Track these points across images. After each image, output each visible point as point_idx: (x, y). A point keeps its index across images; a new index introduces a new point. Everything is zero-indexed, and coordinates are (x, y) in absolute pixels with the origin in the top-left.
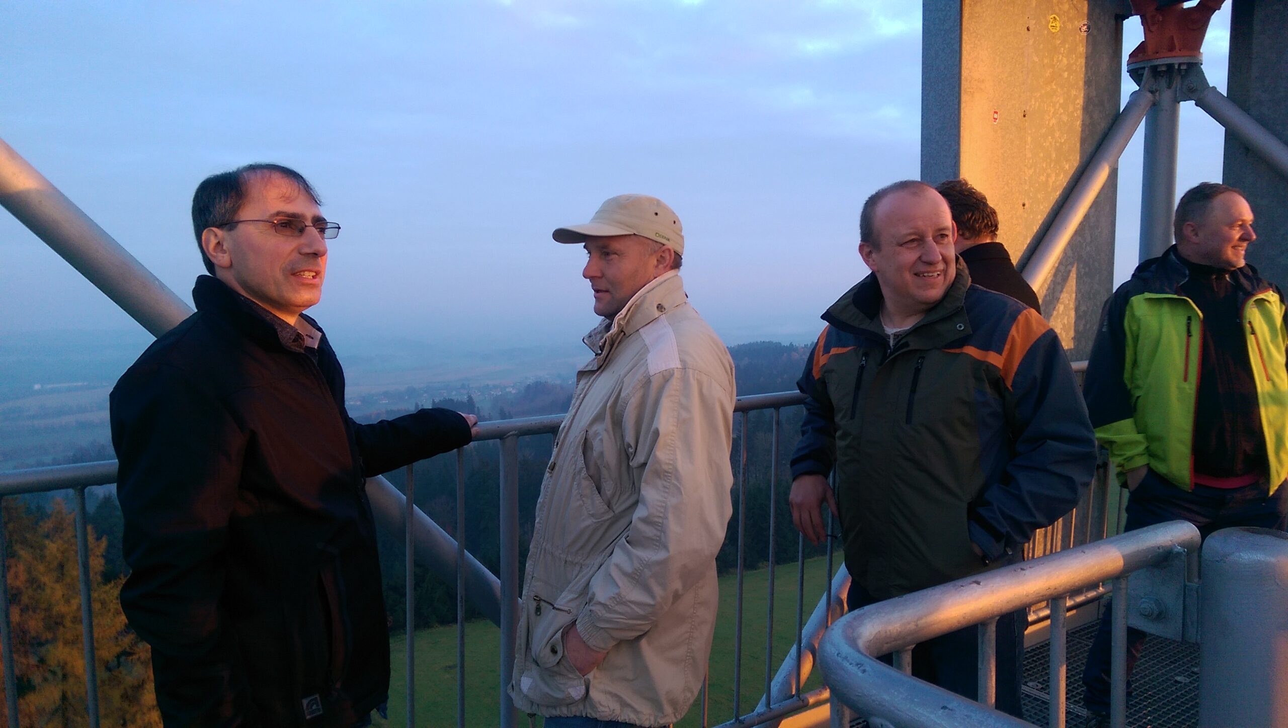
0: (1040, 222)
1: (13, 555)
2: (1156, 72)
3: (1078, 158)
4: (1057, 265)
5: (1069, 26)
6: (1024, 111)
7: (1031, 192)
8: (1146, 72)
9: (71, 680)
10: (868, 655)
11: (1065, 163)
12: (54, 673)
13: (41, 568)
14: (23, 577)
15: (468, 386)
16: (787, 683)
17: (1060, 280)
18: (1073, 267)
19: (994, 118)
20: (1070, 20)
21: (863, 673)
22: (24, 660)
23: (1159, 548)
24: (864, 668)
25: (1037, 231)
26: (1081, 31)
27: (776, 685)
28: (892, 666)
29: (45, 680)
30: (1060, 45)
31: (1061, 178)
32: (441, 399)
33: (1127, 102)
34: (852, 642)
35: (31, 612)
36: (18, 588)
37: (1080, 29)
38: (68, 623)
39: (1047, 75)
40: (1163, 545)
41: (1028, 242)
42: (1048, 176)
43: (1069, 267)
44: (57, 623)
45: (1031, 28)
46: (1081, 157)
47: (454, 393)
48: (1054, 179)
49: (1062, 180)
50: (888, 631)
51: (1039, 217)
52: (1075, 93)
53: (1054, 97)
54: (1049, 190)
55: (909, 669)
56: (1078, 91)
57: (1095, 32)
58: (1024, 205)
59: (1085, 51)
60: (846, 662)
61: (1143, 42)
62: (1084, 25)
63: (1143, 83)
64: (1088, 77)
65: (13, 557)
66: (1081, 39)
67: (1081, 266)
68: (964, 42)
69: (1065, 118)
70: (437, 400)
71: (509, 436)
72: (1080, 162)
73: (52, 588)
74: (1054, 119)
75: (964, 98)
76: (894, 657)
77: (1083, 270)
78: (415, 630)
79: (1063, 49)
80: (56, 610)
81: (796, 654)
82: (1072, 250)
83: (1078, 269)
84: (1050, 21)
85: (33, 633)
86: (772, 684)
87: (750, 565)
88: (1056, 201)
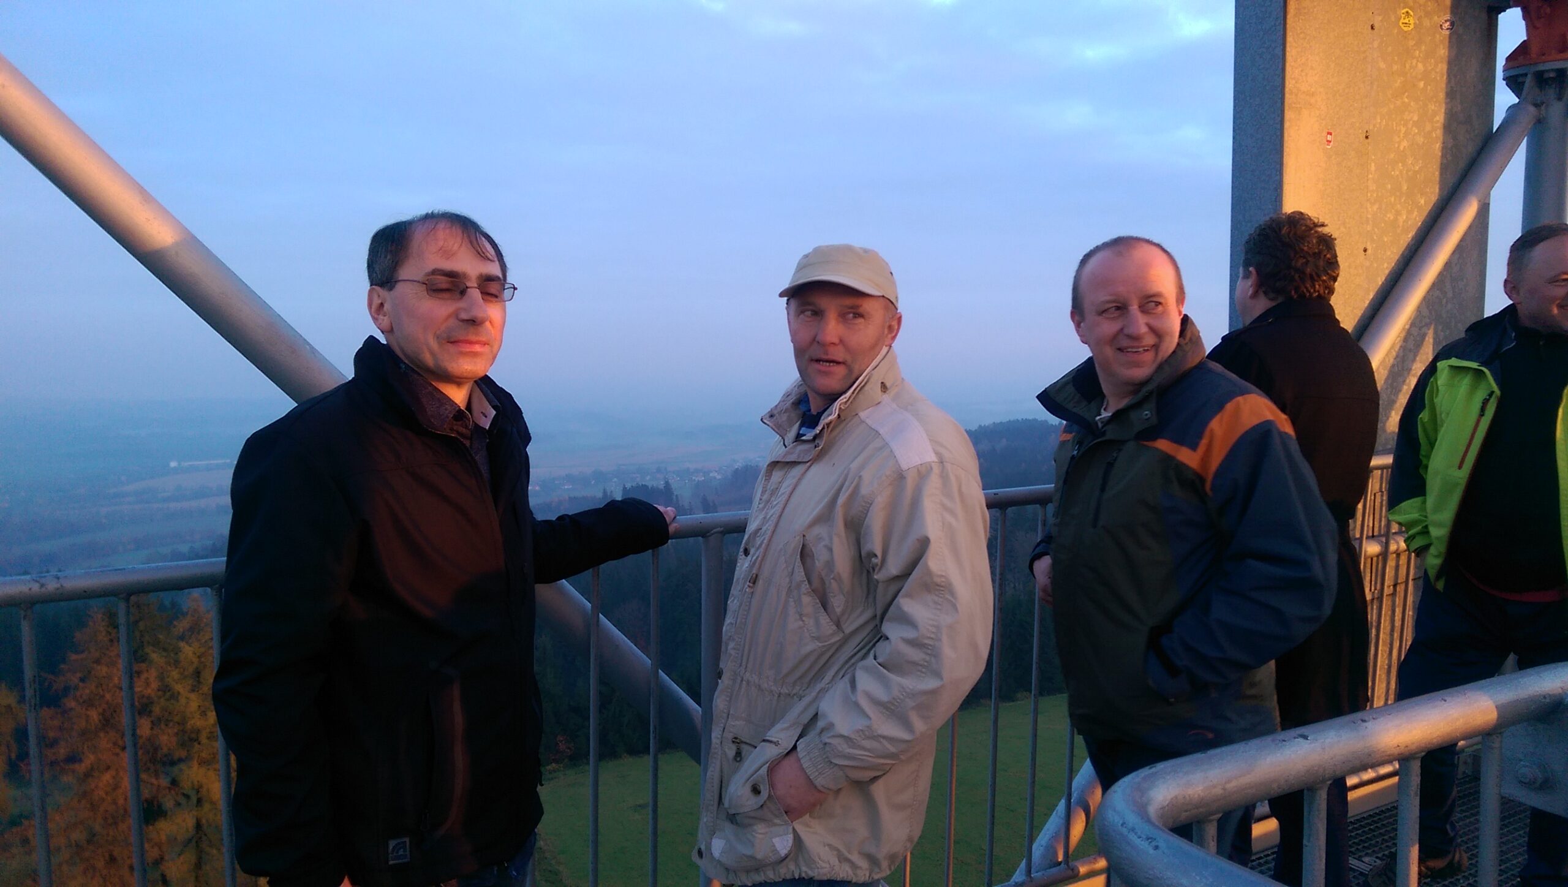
0: (1387, 272)
1: (144, 659)
2: (1541, 80)
3: (1437, 190)
4: (1407, 327)
5: (1426, 23)
6: (1367, 132)
7: (1375, 233)
8: (1529, 81)
9: (207, 807)
10: (1161, 826)
11: (1419, 197)
12: (187, 797)
13: (175, 674)
14: (155, 685)
15: (666, 469)
16: (1051, 850)
17: (1412, 346)
18: (1429, 329)
19: (1328, 141)
20: (1428, 14)
21: (1155, 850)
22: (154, 781)
23: (1545, 697)
24: (1156, 844)
25: (1383, 283)
26: (1442, 29)
27: (1038, 849)
28: (1192, 842)
29: (178, 804)
30: (1415, 48)
31: (1414, 215)
32: (634, 485)
33: (1502, 118)
34: (1141, 810)
35: (163, 726)
36: (149, 698)
37: (1441, 26)
38: (204, 741)
39: (1397, 84)
40: (1551, 693)
41: (1371, 297)
42: (1398, 213)
43: (1424, 330)
44: (191, 740)
45: (1376, 26)
46: (1440, 189)
47: (648, 478)
48: (1405, 217)
49: (1415, 219)
50: (1187, 796)
51: (1386, 265)
52: (1433, 107)
53: (1407, 113)
54: (1399, 231)
55: (1213, 845)
56: (1437, 105)
57: (1461, 31)
58: (1365, 250)
59: (1447, 54)
60: (1133, 834)
61: (1524, 41)
62: (1446, 21)
63: (1524, 93)
64: (1451, 87)
65: (143, 661)
66: (1442, 38)
67: (1440, 328)
68: (1288, 45)
69: (1420, 140)
70: (628, 486)
71: (713, 534)
72: (1439, 195)
73: (187, 698)
74: (1405, 140)
75: (1289, 115)
76: (1194, 828)
77: (1442, 333)
78: (600, 760)
79: (1418, 52)
80: (190, 724)
81: (1064, 812)
82: (1428, 307)
83: (1435, 332)
84: (1401, 17)
85: (165, 750)
86: (1034, 846)
87: (1006, 696)
88: (1408, 244)
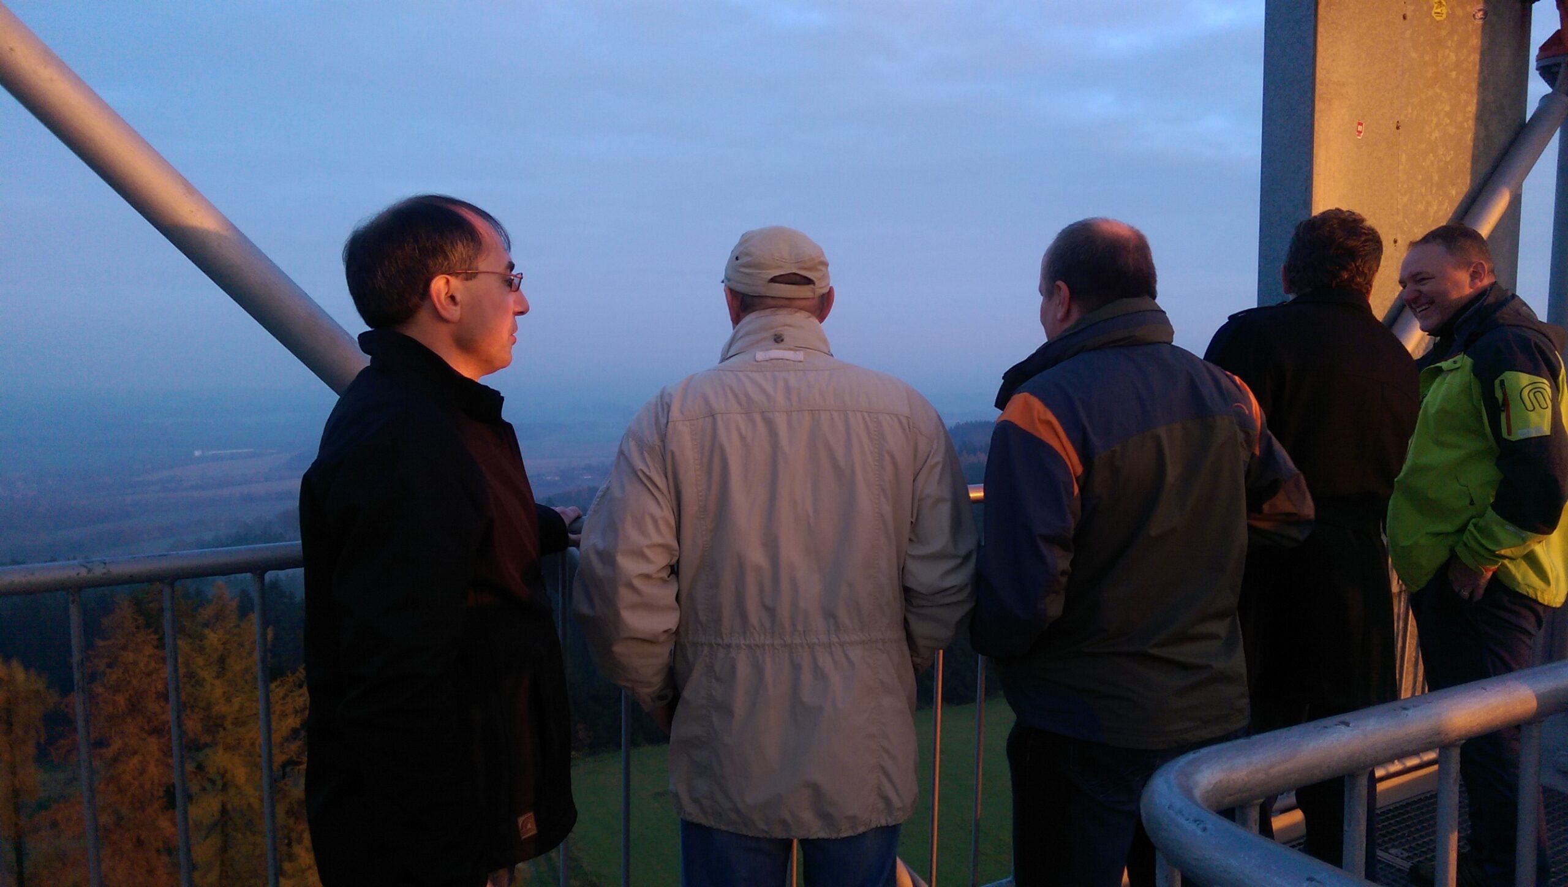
3: (1468, 181)
5: (1460, 12)
6: (1398, 122)
7: (1405, 224)
8: (1563, 71)
9: (232, 791)
10: (1208, 808)
11: (1450, 187)
12: (213, 782)
13: (200, 661)
19: (1358, 132)
20: (1461, 4)
21: (1203, 831)
24: (1205, 826)
26: (1475, 19)
28: (1235, 822)
30: (1447, 38)
31: (1447, 203)
33: (1536, 108)
34: (1188, 793)
35: (188, 711)
37: (1474, 15)
38: (229, 725)
39: (1429, 75)
42: (1429, 204)
44: (216, 725)
45: (1408, 16)
46: (1472, 180)
48: (1435, 207)
49: (1446, 209)
50: (1231, 781)
52: (1465, 98)
53: (1438, 103)
56: (1469, 95)
57: (1494, 20)
58: (1395, 242)
59: (1479, 44)
60: (1181, 817)
61: (1558, 31)
62: (1479, 11)
63: (1558, 84)
64: (1484, 77)
66: (1474, 28)
68: (1319, 35)
69: (1452, 130)
72: (1470, 186)
73: (212, 685)
74: (1437, 131)
75: (1319, 105)
76: (1237, 812)
79: (1450, 42)
80: (215, 710)
84: (1433, 6)
85: (192, 736)
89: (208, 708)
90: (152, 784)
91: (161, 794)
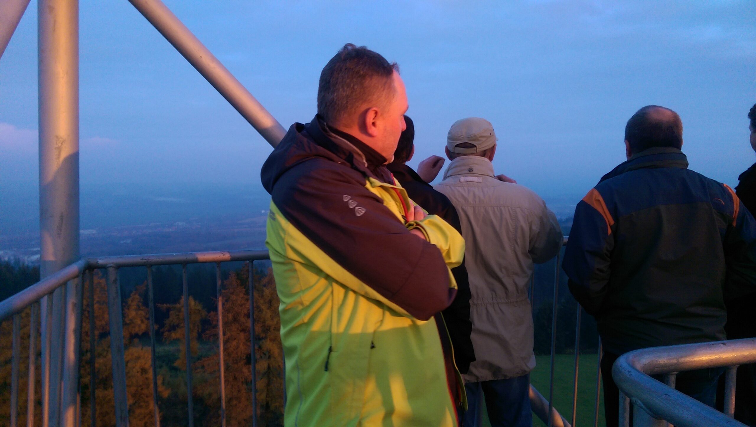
9: (272, 359)
38: (272, 330)
50: (657, 363)
73: (266, 312)
80: (267, 323)
89: (264, 322)
90: (241, 353)
91: (244, 358)
